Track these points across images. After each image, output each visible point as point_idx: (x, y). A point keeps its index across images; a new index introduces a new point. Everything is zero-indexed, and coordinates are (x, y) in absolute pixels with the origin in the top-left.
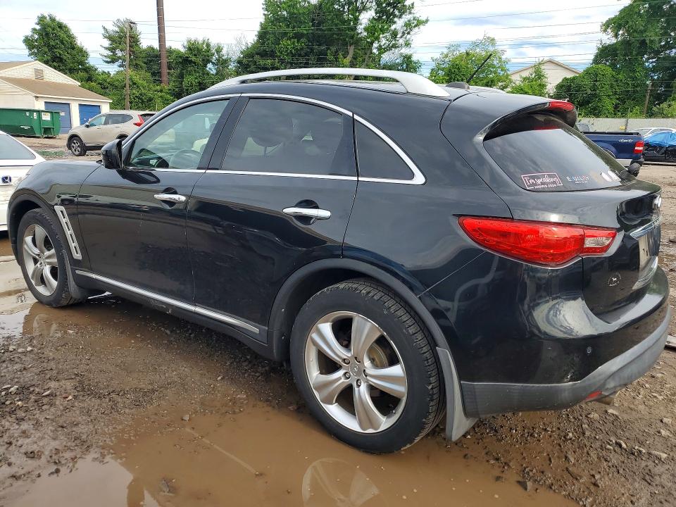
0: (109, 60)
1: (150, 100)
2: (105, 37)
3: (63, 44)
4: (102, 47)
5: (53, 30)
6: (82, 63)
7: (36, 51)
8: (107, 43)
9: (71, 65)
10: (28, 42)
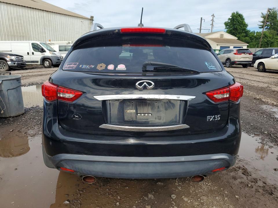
0: (261, 27)
1: (272, 43)
2: (262, 17)
3: (239, 23)
4: (259, 21)
5: (236, 17)
6: (245, 29)
7: (228, 27)
8: (262, 19)
9: (240, 31)
10: (226, 24)
